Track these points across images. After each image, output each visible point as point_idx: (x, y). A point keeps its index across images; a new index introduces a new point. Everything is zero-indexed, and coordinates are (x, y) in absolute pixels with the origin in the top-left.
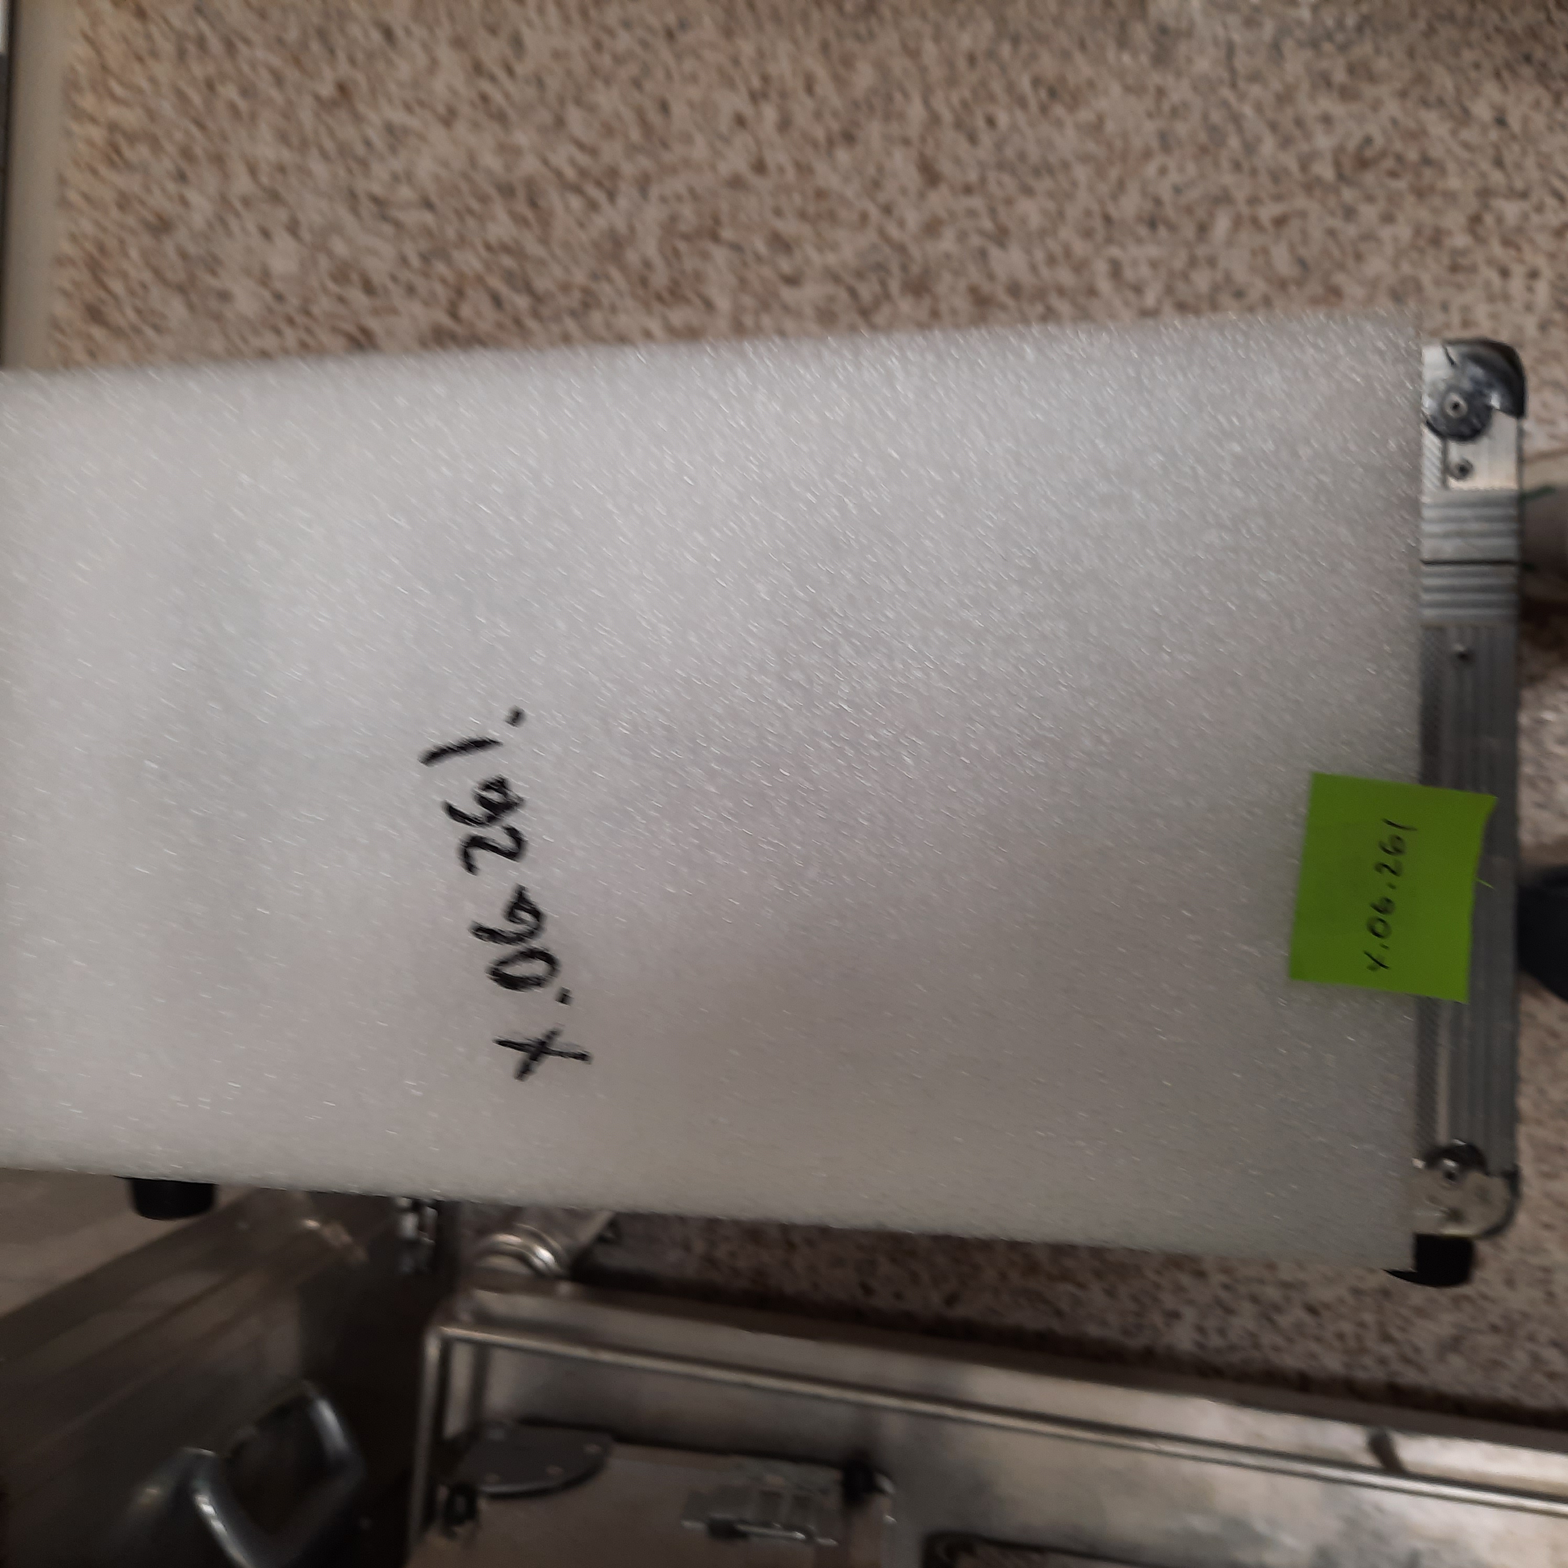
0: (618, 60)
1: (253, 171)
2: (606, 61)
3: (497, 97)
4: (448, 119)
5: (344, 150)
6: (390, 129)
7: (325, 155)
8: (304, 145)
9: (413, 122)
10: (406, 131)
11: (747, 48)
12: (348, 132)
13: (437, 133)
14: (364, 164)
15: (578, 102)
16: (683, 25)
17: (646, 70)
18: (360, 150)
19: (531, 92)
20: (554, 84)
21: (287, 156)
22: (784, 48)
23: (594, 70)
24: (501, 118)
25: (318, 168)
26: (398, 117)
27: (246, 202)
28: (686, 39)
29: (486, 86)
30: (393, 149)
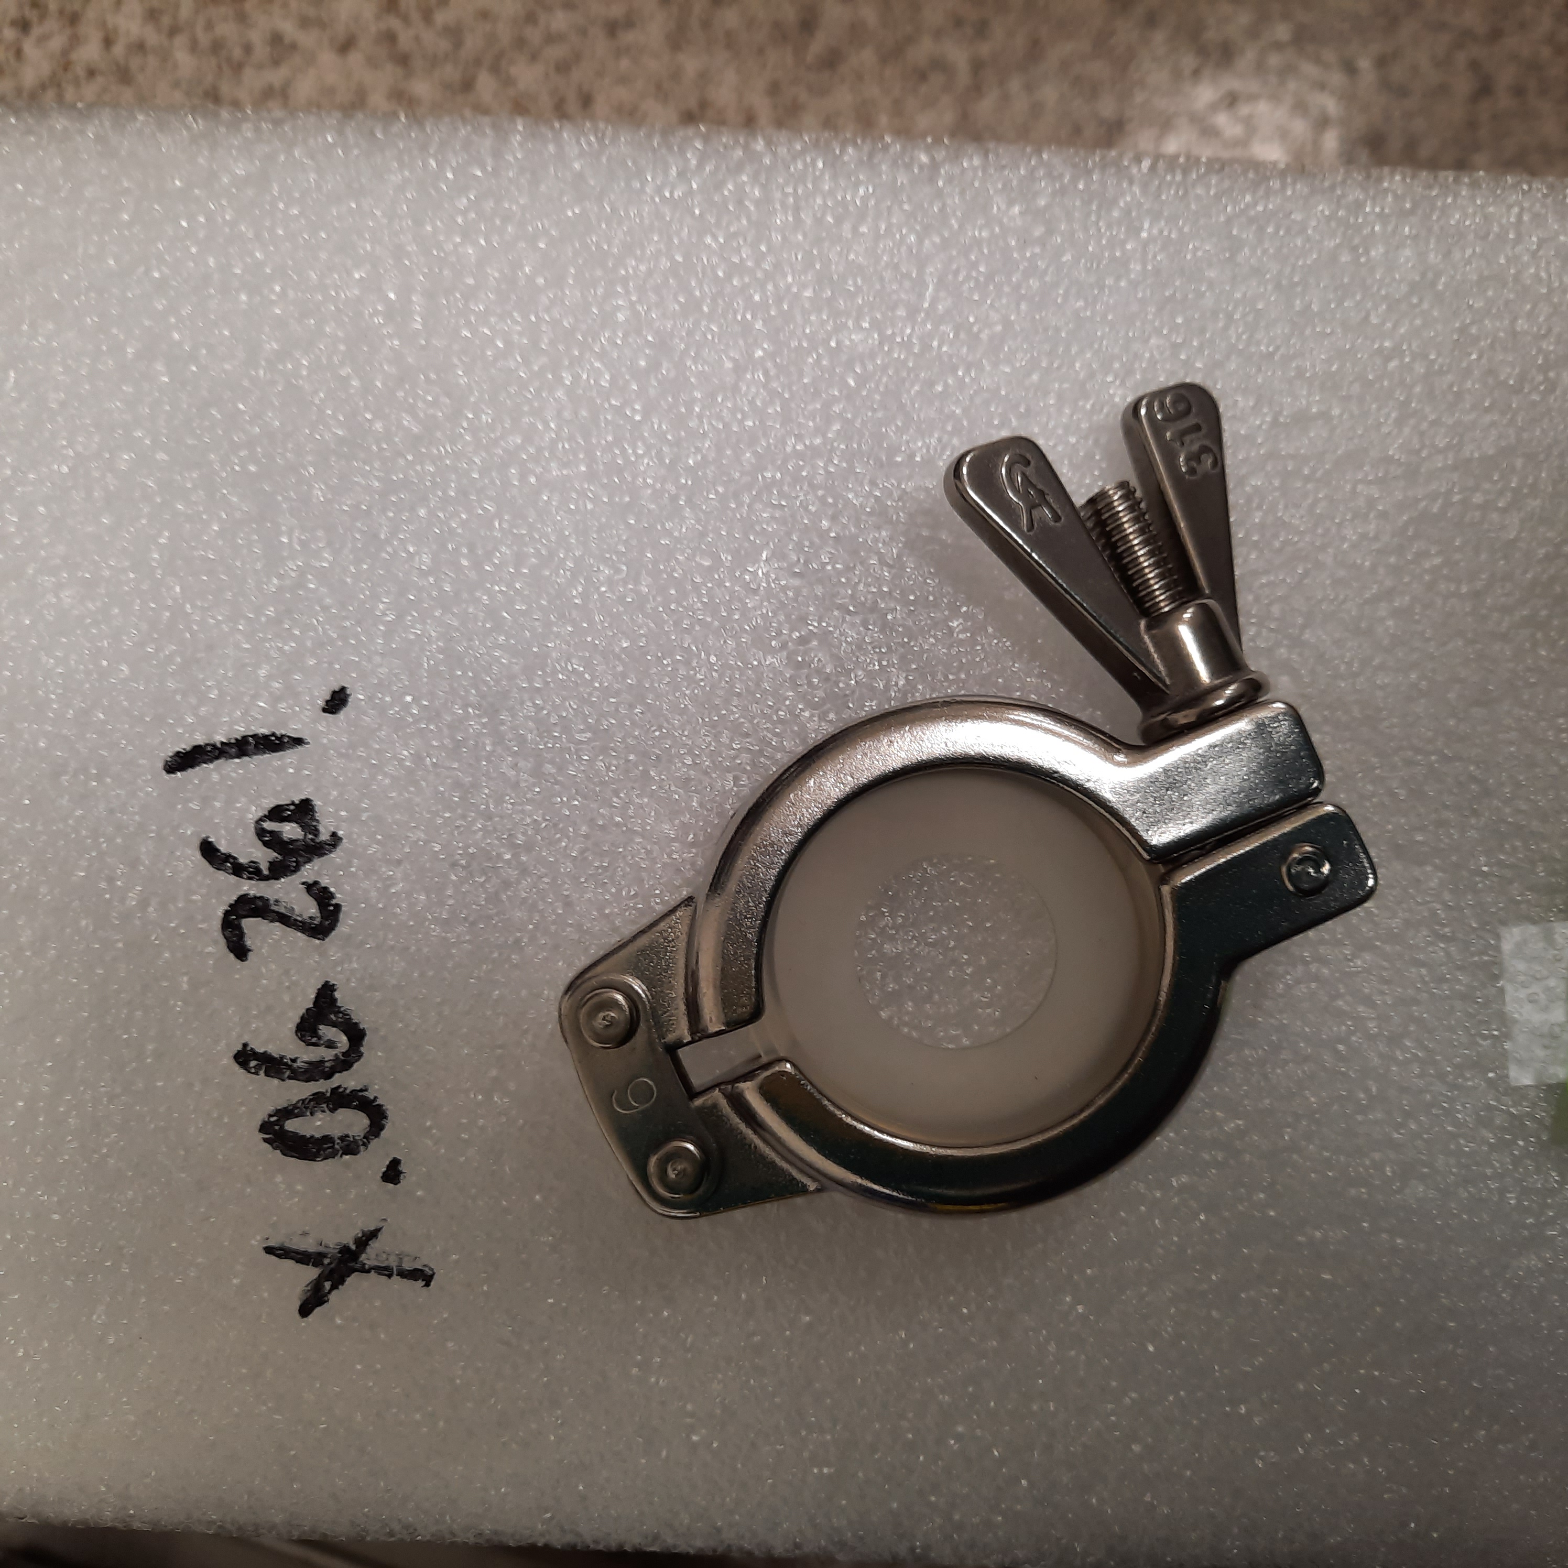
0: (551, 39)
1: (108, 42)
2: (534, 35)
3: (405, 39)
4: (346, 46)
5: (217, 47)
6: (276, 39)
7: (194, 47)
8: (173, 31)
9: (307, 39)
10: (293, 47)
11: (691, 64)
12: (227, 29)
13: (327, 57)
14: (238, 68)
15: (495, 69)
16: (629, 22)
17: (577, 57)
18: (237, 53)
19: (444, 45)
20: (473, 43)
21: (152, 37)
22: (730, 77)
23: (520, 43)
24: (403, 60)
25: (183, 59)
26: (288, 28)
27: (91, 73)
28: (628, 37)
29: (394, 23)
30: (276, 62)
